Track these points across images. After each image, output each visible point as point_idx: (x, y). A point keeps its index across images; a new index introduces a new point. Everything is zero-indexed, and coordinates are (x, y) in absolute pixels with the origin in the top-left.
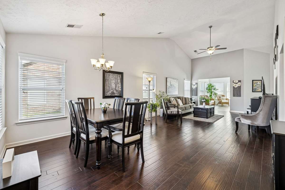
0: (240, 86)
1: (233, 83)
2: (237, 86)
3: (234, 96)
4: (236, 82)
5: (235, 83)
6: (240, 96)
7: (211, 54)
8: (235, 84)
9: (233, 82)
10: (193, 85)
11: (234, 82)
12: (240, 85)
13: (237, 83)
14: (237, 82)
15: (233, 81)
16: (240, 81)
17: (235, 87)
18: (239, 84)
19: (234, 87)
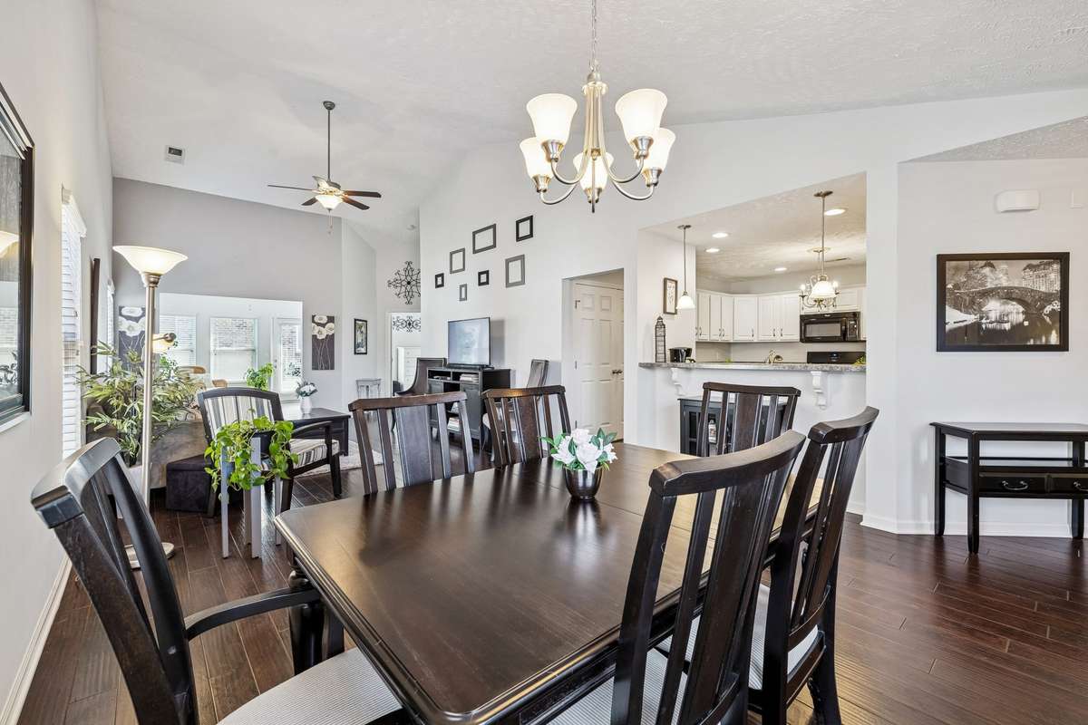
0: (333, 334)
1: (313, 324)
2: (323, 334)
3: (315, 367)
4: (321, 322)
5: (319, 324)
6: (332, 368)
7: (330, 210)
8: (317, 328)
9: (313, 322)
10: (128, 318)
11: (316, 320)
12: (333, 332)
13: (323, 325)
14: (325, 320)
15: (313, 317)
16: (331, 319)
17: (320, 337)
18: (331, 329)
19: (314, 337)
